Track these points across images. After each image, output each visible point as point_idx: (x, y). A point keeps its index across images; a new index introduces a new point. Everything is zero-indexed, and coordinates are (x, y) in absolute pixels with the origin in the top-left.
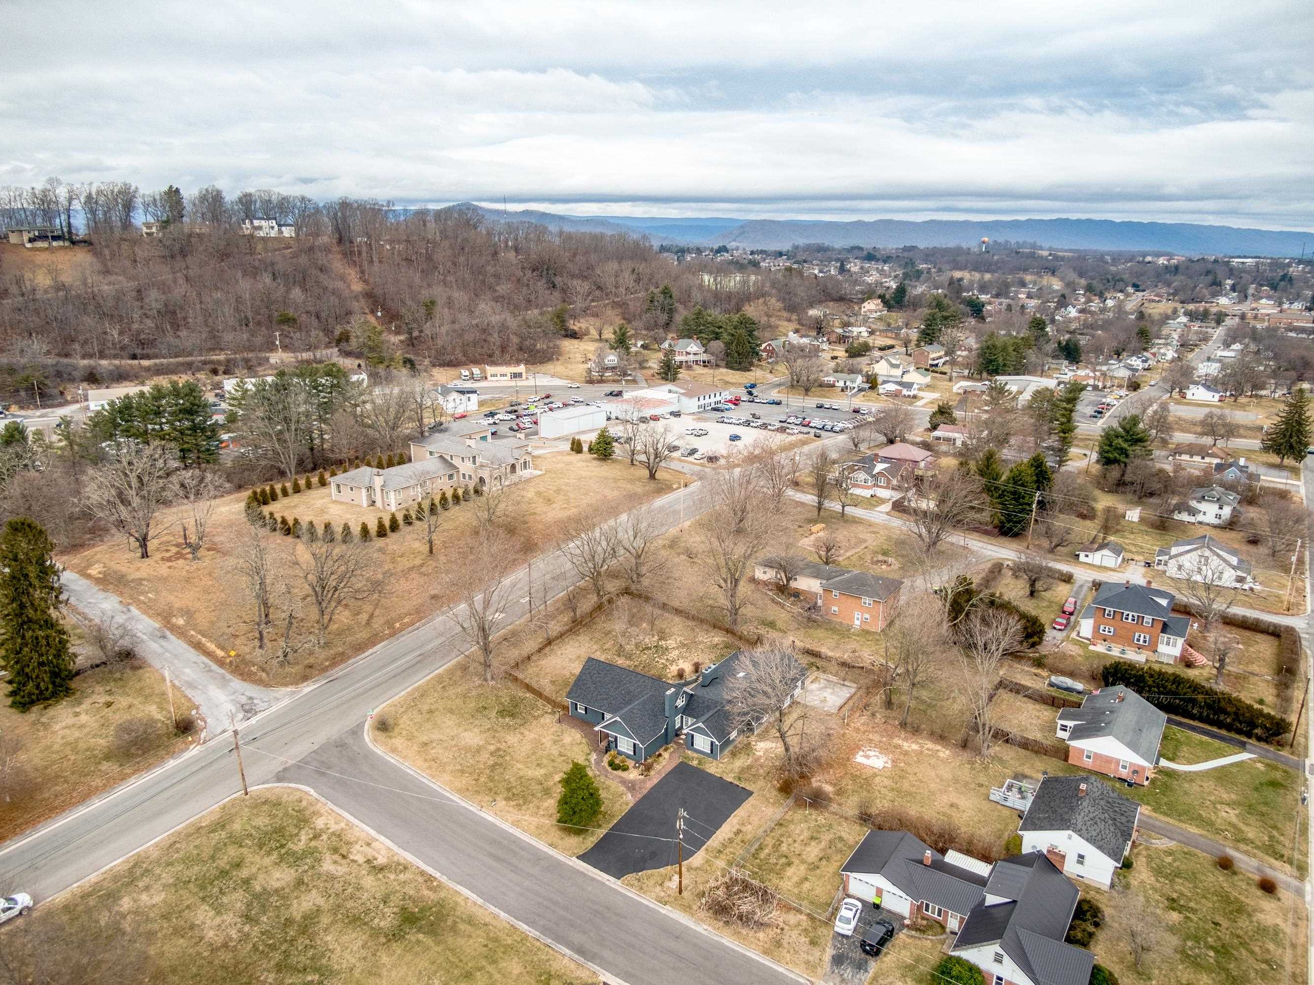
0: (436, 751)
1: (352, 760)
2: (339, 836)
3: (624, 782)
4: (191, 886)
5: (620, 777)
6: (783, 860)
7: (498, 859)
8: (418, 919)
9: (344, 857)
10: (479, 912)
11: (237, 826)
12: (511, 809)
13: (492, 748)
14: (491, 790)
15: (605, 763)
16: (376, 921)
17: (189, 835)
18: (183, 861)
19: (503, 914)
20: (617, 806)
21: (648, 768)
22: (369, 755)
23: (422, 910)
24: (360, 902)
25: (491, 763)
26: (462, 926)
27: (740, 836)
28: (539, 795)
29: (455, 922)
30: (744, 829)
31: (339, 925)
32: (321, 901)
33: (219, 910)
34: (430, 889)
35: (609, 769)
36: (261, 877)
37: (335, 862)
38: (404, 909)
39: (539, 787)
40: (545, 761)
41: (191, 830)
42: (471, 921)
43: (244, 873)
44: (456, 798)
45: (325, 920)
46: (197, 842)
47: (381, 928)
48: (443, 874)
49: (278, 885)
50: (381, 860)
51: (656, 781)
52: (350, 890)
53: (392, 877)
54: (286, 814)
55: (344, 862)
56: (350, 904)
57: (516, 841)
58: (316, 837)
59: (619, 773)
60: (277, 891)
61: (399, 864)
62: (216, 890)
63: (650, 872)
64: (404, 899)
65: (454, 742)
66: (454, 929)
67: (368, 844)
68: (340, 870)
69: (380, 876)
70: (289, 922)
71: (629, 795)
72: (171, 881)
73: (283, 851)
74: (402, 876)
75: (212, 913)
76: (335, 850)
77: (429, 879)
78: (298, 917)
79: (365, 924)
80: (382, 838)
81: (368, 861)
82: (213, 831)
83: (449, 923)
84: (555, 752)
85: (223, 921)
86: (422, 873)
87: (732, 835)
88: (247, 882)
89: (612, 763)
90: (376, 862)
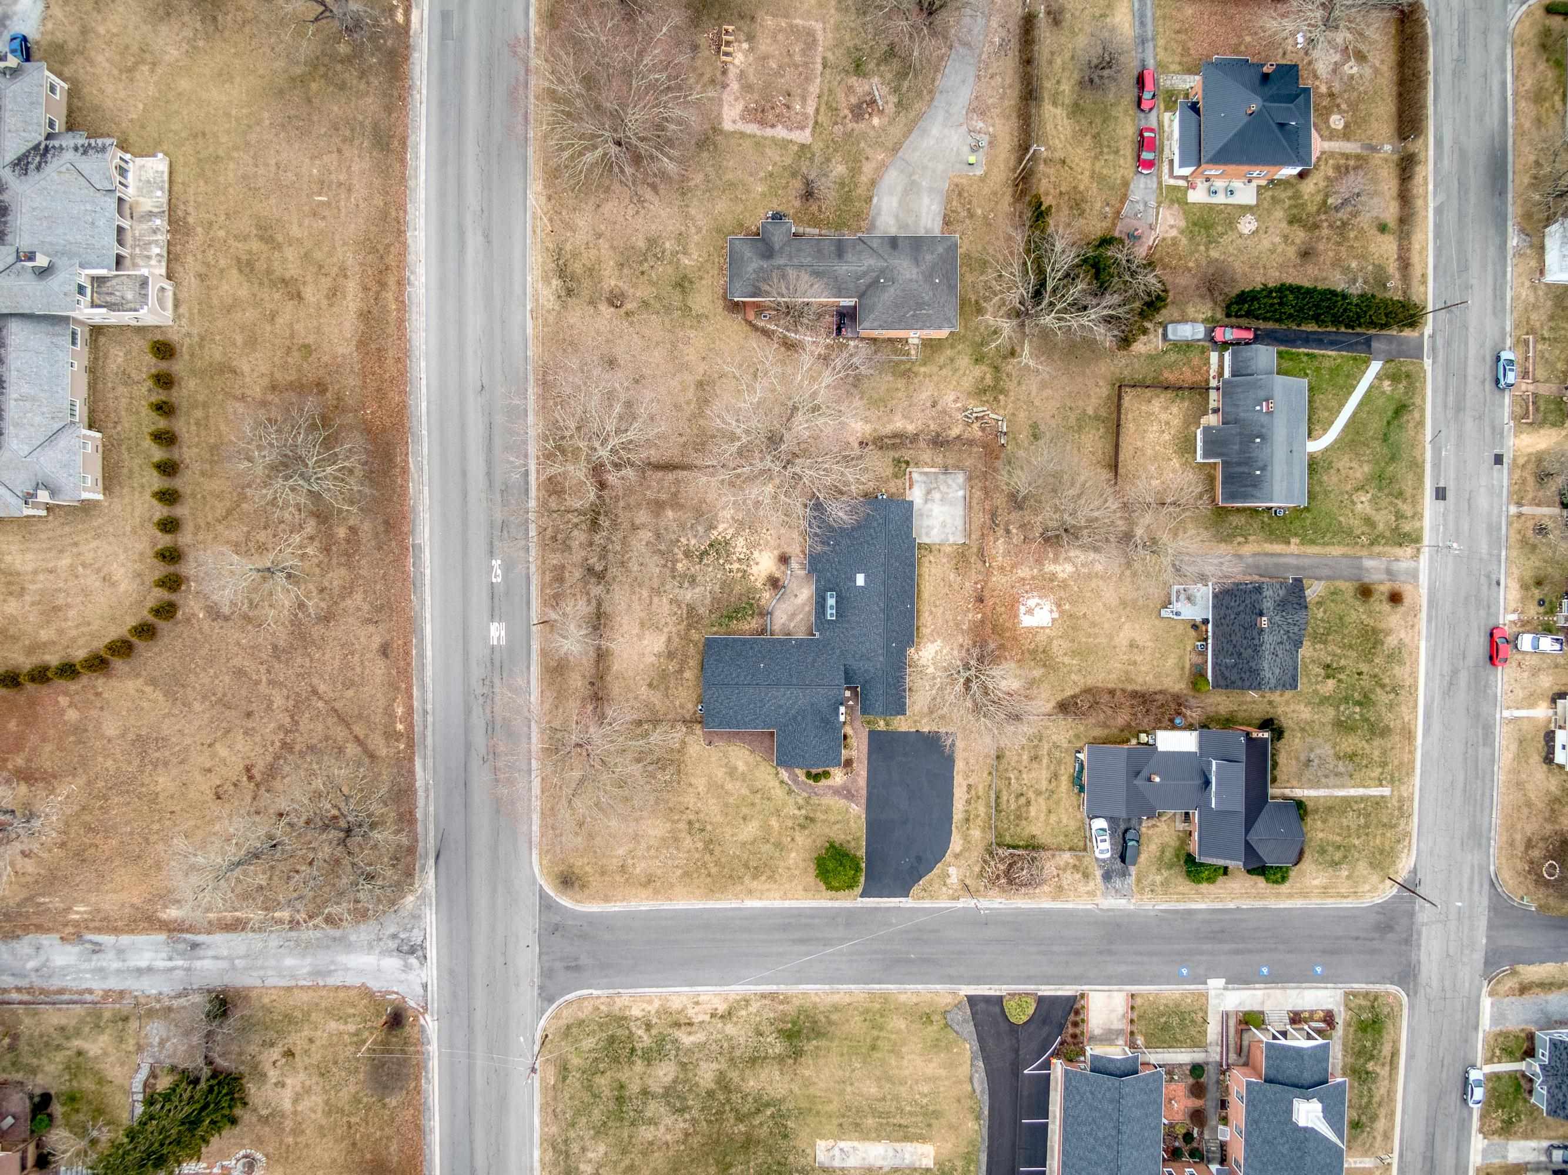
0: (640, 869)
1: (583, 936)
3: (837, 791)
4: (610, 1124)
5: (829, 787)
6: (1023, 800)
7: (802, 941)
8: (799, 1032)
9: (690, 1024)
10: (836, 998)
11: (575, 1061)
12: (767, 886)
13: (682, 826)
14: (731, 876)
15: (802, 777)
16: (770, 1051)
17: (555, 1099)
18: (578, 1113)
19: (852, 987)
20: (852, 823)
21: (848, 763)
22: (591, 919)
23: (794, 1023)
25: (700, 845)
26: (834, 1017)
27: (973, 792)
28: (777, 854)
29: (827, 1017)
30: (971, 781)
31: (747, 1072)
32: (715, 1066)
33: (652, 1122)
34: (782, 1003)
35: (811, 782)
36: (650, 1082)
37: (690, 1033)
38: (780, 1031)
39: (768, 846)
40: (745, 810)
41: (551, 1093)
42: (836, 1008)
43: (635, 1088)
44: (711, 904)
45: (734, 1075)
46: (567, 1096)
48: (778, 984)
49: (670, 1078)
50: (722, 1008)
51: (864, 773)
52: (726, 1045)
53: (743, 1013)
54: (601, 1025)
55: (695, 1028)
56: (737, 1053)
57: (800, 913)
58: (648, 1027)
59: (824, 782)
60: (674, 1082)
61: (738, 1002)
62: (632, 1114)
63: (927, 877)
64: (772, 1024)
65: (643, 845)
66: (830, 1023)
67: (697, 1003)
68: (700, 1037)
69: (735, 1019)
70: (710, 1094)
71: (853, 805)
72: (592, 1132)
73: (639, 1053)
74: (750, 1009)
75: (652, 1128)
76: (677, 1025)
77: (773, 996)
78: (713, 1086)
79: (765, 1058)
80: (699, 988)
81: (713, 1016)
82: (565, 1079)
83: (823, 1020)
84: (745, 791)
85: (666, 1125)
86: (763, 996)
87: (967, 796)
88: (645, 1092)
89: (809, 775)
90: (720, 1012)
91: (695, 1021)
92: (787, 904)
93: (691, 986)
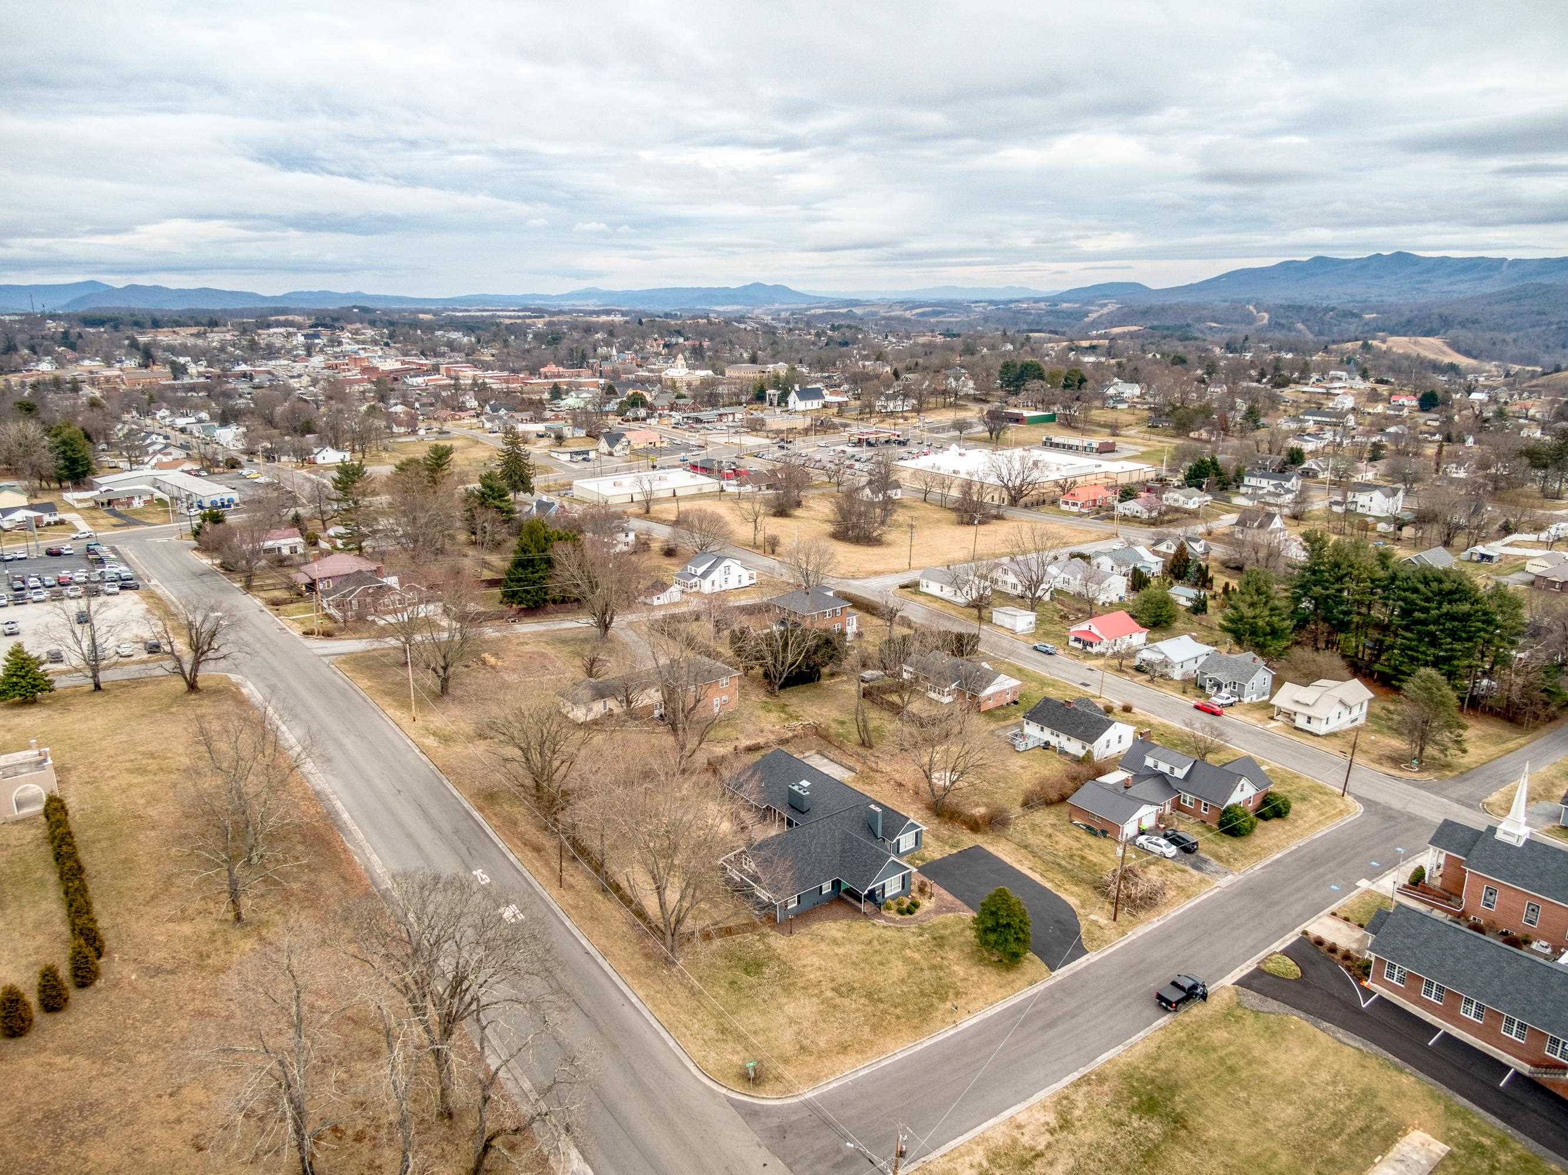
2: (997, 1154)
3: (937, 913)
5: (928, 913)
6: (1077, 858)
8: (1152, 1098)
10: (1139, 1050)
12: (962, 1001)
14: (920, 1009)
15: (897, 917)
16: (1151, 1135)
21: (923, 891)
23: (1136, 1093)
24: (1119, 1148)
25: (862, 1000)
26: (1162, 1065)
28: (941, 974)
29: (1156, 1068)
34: (1100, 1083)
35: (908, 916)
37: (1051, 1164)
38: (1134, 1109)
39: (926, 971)
40: (874, 959)
42: (1153, 1057)
44: (931, 1040)
47: (1165, 1133)
48: (1076, 1069)
50: (1052, 1119)
51: (944, 892)
52: (1101, 1156)
53: (1077, 1113)
55: (1050, 1156)
56: (1125, 1159)
57: (1019, 1007)
59: (918, 913)
61: (1059, 1102)
63: (1082, 931)
64: (1119, 1107)
66: (1164, 1073)
67: (1021, 1127)
69: (1078, 1124)
71: (962, 915)
74: (1079, 1103)
76: (1027, 1163)
77: (1085, 1080)
79: (1157, 1147)
81: (1052, 1132)
83: (1157, 1074)
86: (1076, 1085)
89: (901, 912)
90: (1054, 1122)
91: (1040, 1147)
92: (998, 1008)
93: (995, 1114)
